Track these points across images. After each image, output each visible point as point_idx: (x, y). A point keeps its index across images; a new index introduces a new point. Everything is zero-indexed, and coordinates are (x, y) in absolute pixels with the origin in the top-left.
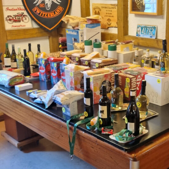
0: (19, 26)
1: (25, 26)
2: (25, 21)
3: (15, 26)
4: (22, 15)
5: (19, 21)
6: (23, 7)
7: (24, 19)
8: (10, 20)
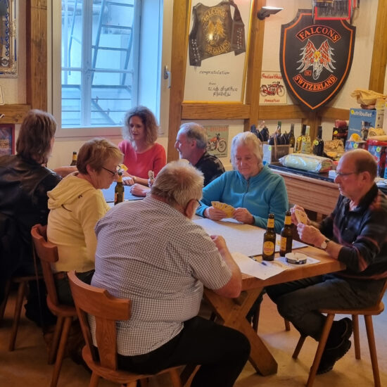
0: (272, 101)
1: (279, 101)
2: (280, 93)
3: (269, 101)
5: (274, 94)
6: (280, 74)
7: (279, 90)
8: (264, 91)
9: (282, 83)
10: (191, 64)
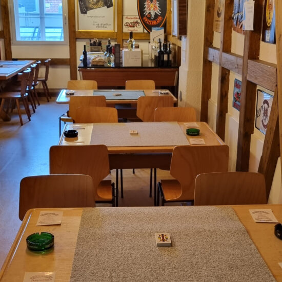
0: (133, 30)
1: (137, 30)
2: (138, 27)
4: (137, 23)
5: (134, 27)
6: (138, 17)
7: (138, 25)
8: (127, 25)
9: (139, 21)
10: (82, 13)
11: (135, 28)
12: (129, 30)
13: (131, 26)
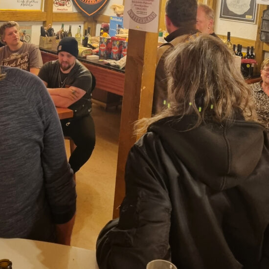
0: (63, 10)
1: (67, 10)
2: (68, 5)
3: (60, 10)
5: (64, 5)
7: (67, 3)
8: (57, 3)
11: (65, 7)
12: (58, 9)
13: (60, 5)
